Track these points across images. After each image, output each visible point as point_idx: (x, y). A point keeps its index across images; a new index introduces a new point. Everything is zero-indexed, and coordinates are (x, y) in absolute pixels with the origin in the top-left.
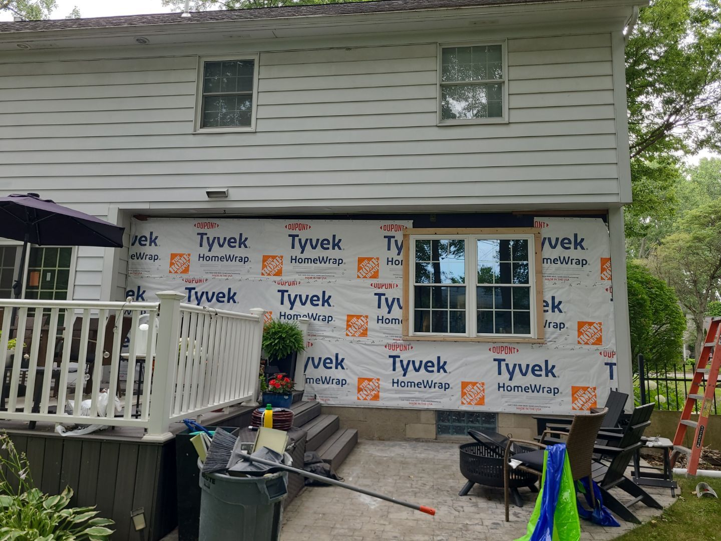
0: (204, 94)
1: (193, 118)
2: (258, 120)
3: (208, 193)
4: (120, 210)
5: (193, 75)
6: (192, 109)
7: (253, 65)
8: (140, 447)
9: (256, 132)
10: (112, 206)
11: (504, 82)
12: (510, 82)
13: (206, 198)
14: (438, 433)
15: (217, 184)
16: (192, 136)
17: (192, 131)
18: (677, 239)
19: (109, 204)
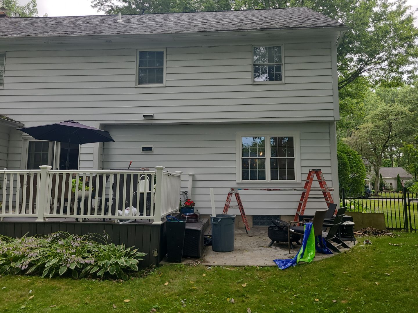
0: (140, 68)
1: (135, 80)
2: (167, 81)
3: (144, 116)
4: (100, 124)
5: (134, 59)
6: (134, 75)
7: (163, 54)
8: (152, 227)
9: (166, 87)
10: (96, 122)
11: (282, 64)
12: (286, 64)
13: (143, 119)
14: (253, 225)
15: (148, 112)
16: (135, 88)
17: (134, 86)
18: (366, 126)
19: (95, 121)
